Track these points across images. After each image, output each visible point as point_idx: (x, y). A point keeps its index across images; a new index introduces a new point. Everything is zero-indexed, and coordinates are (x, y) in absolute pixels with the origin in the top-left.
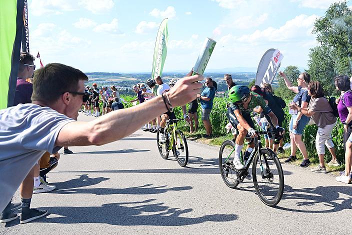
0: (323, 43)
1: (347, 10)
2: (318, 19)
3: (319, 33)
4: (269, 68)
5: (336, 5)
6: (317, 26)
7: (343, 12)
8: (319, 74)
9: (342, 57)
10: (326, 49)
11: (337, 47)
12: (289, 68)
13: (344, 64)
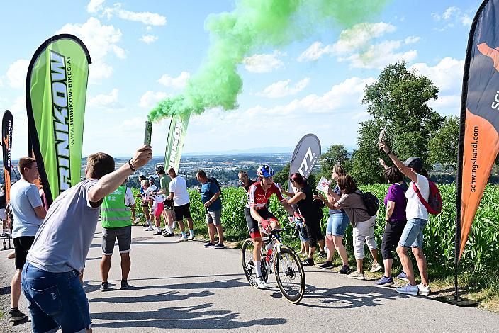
0: (376, 115)
1: (406, 72)
2: (369, 85)
3: (371, 103)
4: (306, 156)
5: (391, 68)
6: (368, 95)
7: (401, 76)
8: (372, 155)
9: (401, 133)
10: (380, 122)
11: (395, 120)
12: (333, 147)
13: (404, 141)
